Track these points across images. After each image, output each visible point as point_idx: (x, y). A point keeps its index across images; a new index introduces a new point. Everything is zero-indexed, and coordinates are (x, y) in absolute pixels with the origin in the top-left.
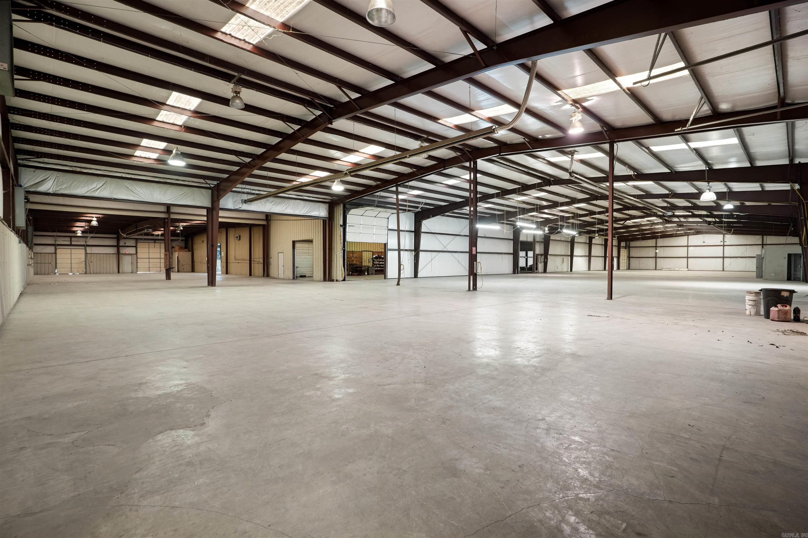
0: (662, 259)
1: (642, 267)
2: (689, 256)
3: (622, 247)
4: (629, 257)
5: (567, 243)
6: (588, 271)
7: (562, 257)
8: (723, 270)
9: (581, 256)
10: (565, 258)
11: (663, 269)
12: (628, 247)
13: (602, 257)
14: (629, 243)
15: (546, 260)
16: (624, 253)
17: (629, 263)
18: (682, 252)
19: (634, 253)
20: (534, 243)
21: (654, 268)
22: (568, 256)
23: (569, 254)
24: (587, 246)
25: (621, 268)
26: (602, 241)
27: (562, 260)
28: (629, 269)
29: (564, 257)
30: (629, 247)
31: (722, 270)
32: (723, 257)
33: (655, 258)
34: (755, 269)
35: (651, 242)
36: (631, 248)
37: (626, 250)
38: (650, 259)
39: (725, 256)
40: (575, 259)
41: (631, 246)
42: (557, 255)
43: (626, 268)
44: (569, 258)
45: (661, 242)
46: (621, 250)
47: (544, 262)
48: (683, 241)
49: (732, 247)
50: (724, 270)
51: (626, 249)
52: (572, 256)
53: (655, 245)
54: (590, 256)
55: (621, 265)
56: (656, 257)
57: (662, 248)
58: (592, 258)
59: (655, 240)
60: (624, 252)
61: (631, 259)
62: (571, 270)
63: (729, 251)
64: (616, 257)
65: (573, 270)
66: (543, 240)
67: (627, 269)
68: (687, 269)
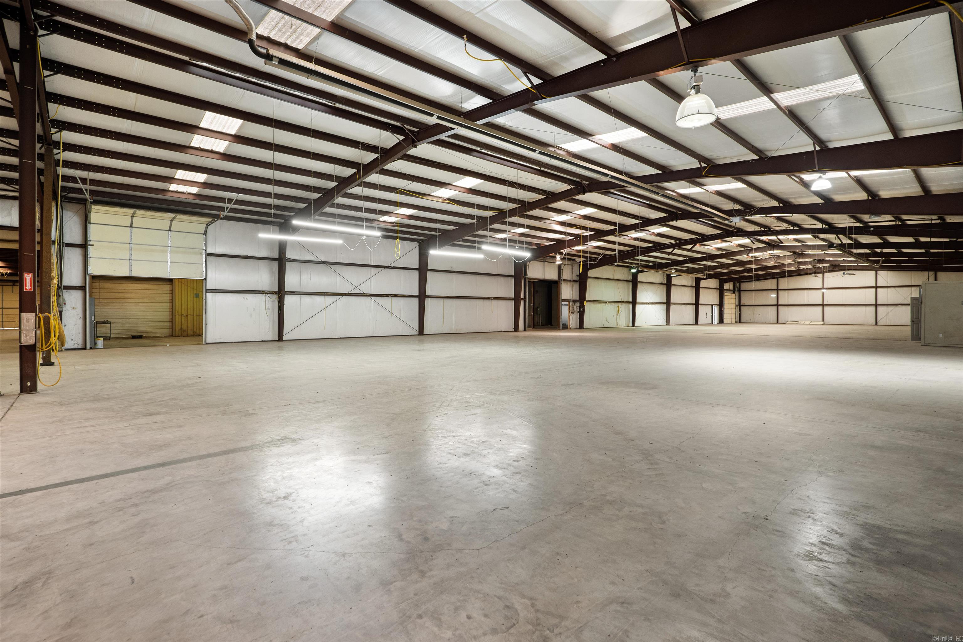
0: (786, 308)
1: (758, 319)
2: (825, 303)
3: (726, 290)
4: (740, 305)
5: (626, 283)
6: (667, 325)
7: (616, 305)
8: (876, 324)
9: (652, 303)
10: (623, 307)
11: (787, 323)
12: (737, 291)
13: (693, 304)
14: (740, 285)
15: (581, 309)
16: (730, 300)
17: (740, 314)
18: (815, 297)
19: (747, 299)
20: (560, 282)
21: (776, 322)
22: (628, 302)
23: (631, 300)
24: (664, 289)
25: (725, 320)
26: (693, 281)
27: (616, 309)
28: (740, 322)
29: (619, 305)
30: (740, 291)
31: (874, 323)
32: (876, 305)
33: (776, 307)
34: (909, 323)
35: (771, 284)
36: (742, 293)
37: (734, 295)
38: (770, 307)
39: (879, 302)
40: (639, 307)
41: (742, 289)
42: (605, 302)
43: (734, 321)
44: (631, 306)
45: (784, 283)
46: (725, 294)
47: (579, 312)
48: (815, 281)
49: (889, 289)
50: (878, 323)
51: (734, 293)
52: (634, 303)
53: (775, 288)
54: (668, 303)
55: (726, 316)
56: (777, 305)
57: (787, 291)
58: (672, 306)
59: (775, 280)
60: (729, 297)
61: (742, 308)
62: (633, 325)
63: (884, 296)
64: (718, 305)
65: (636, 324)
66: (578, 279)
67: (736, 323)
68: (822, 323)
